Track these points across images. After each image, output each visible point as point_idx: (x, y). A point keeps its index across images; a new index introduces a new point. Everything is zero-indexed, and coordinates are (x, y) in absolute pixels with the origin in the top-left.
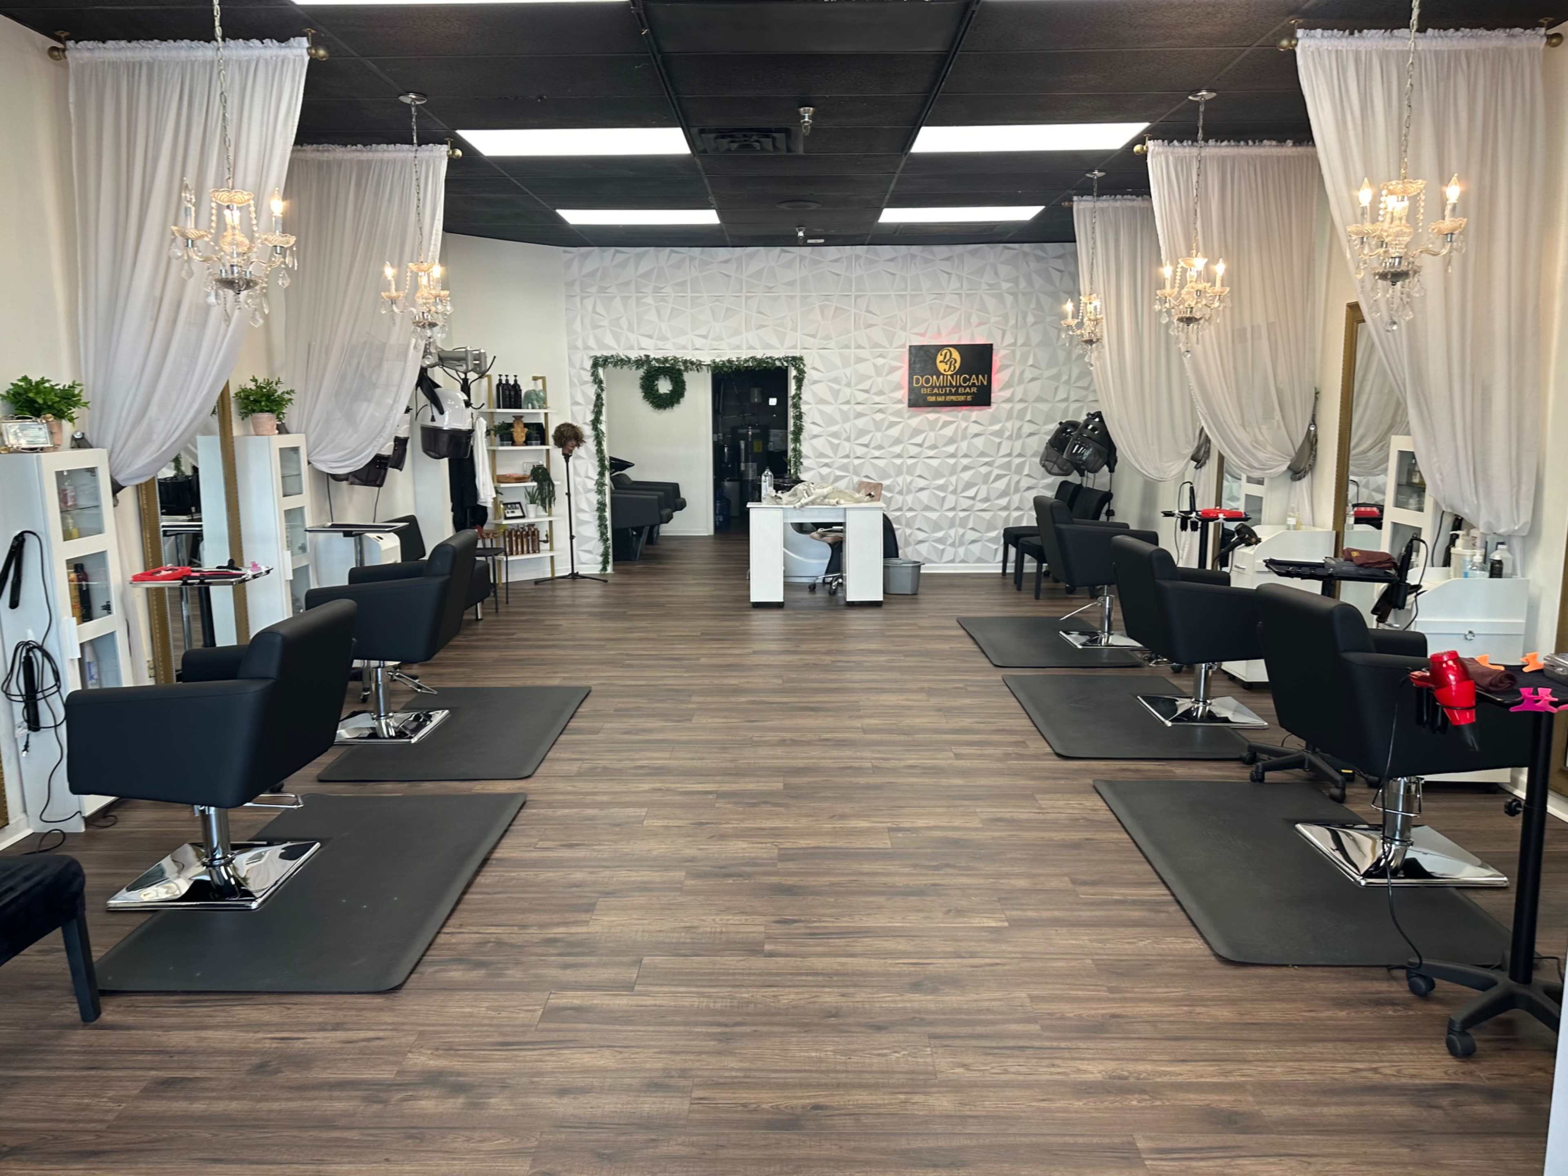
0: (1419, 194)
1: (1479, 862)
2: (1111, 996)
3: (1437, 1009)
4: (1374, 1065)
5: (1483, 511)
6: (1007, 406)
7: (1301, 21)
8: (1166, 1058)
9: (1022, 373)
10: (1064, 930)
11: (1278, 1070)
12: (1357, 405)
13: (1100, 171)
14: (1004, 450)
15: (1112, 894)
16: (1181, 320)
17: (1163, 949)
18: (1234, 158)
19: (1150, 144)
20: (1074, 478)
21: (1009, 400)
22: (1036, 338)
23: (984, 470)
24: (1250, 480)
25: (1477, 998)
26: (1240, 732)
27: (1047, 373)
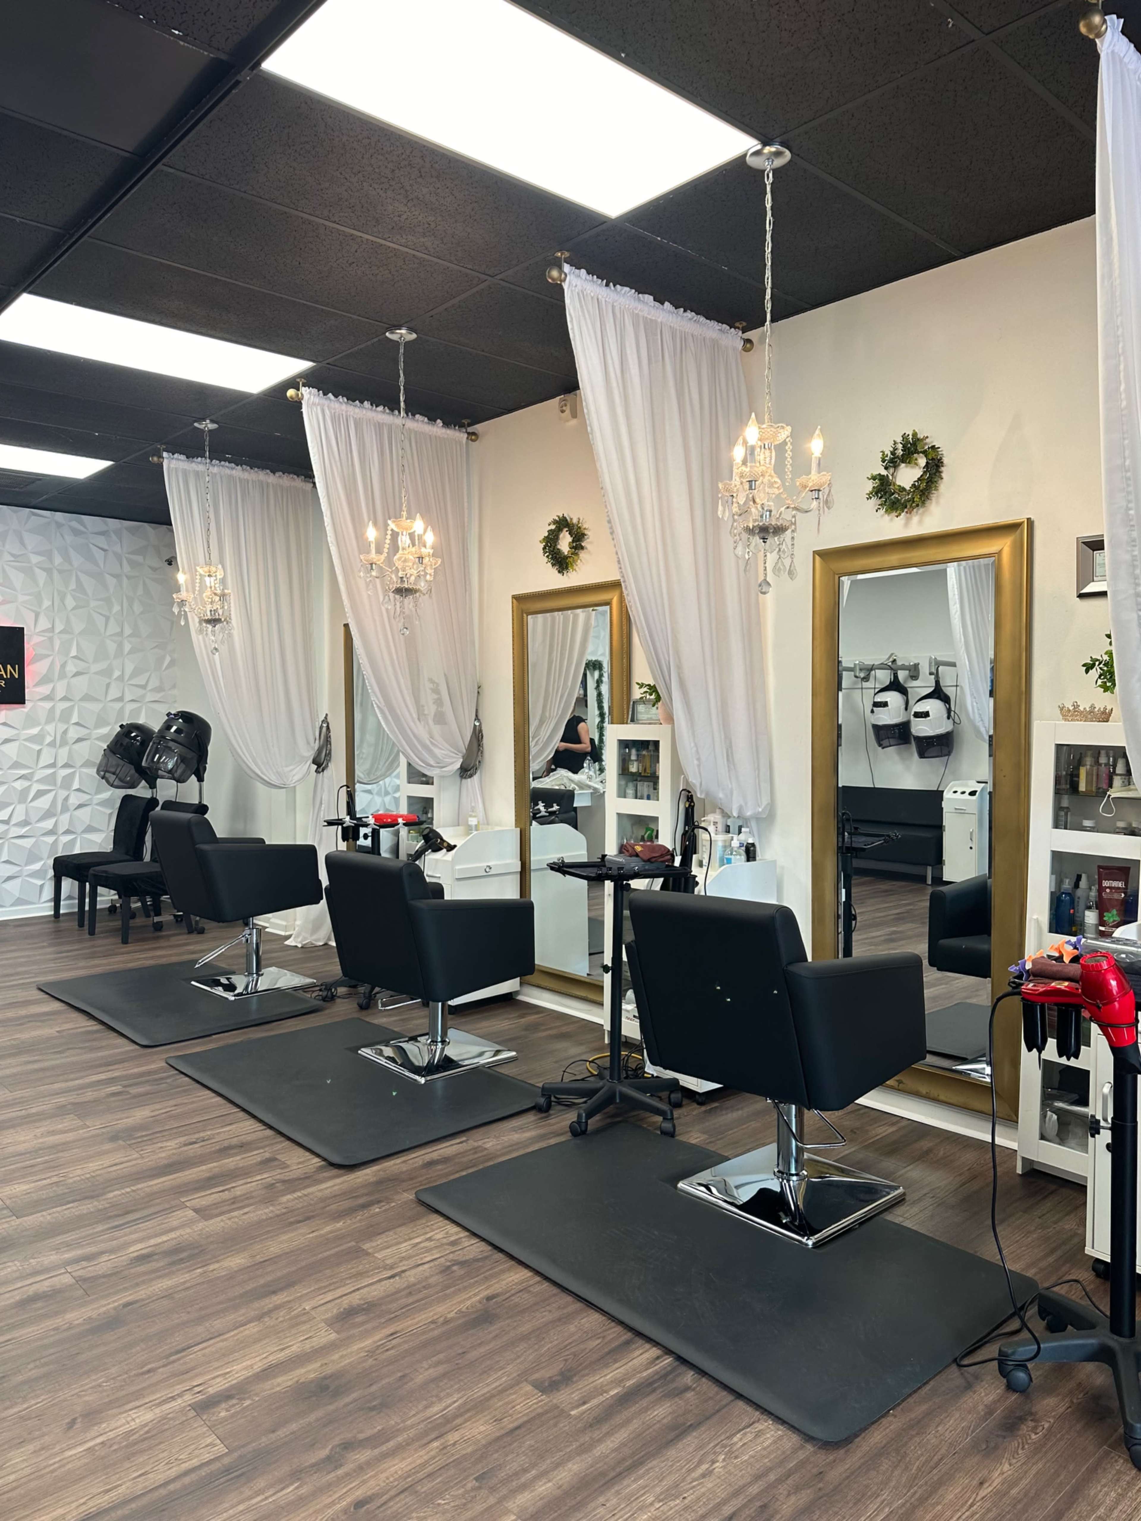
6: (48, 705)
7: (568, 255)
9: (63, 666)
13: (212, 421)
14: (46, 759)
17: (749, 1464)
18: (385, 426)
19: (305, 391)
20: (142, 791)
21: (48, 698)
22: (78, 626)
23: (19, 785)
27: (96, 667)
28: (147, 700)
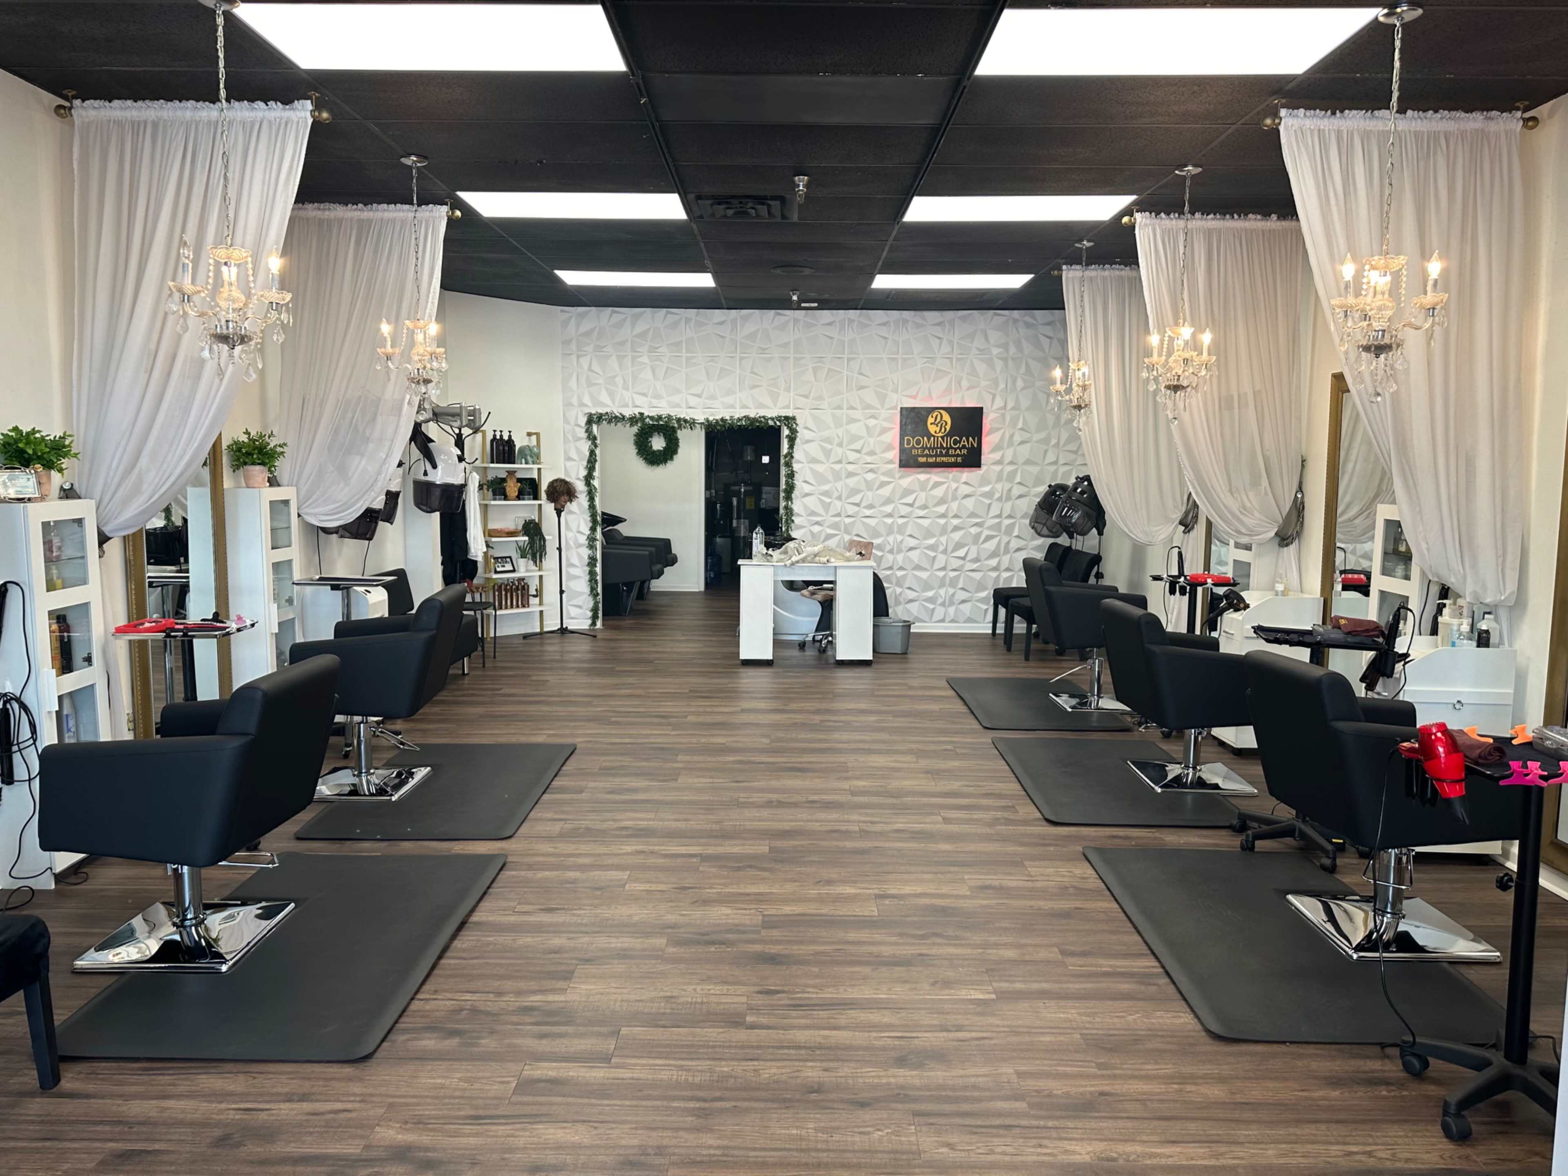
0: (1401, 270)
1: (1472, 936)
2: (1100, 1072)
3: (1431, 1090)
4: (1368, 1149)
5: (1469, 580)
6: (997, 468)
7: (1284, 101)
8: (1156, 1138)
9: (1012, 436)
10: (1052, 1003)
11: (1270, 1152)
12: (1343, 474)
13: (1089, 241)
14: (995, 510)
15: (1101, 966)
16: (1168, 387)
17: (1153, 1024)
18: (1219, 231)
19: (1138, 216)
20: (1064, 540)
21: (999, 462)
22: (1025, 403)
23: (974, 530)
24: (1237, 546)
25: (1472, 1079)
26: (1230, 799)
27: (1037, 437)
28: (1078, 463)
